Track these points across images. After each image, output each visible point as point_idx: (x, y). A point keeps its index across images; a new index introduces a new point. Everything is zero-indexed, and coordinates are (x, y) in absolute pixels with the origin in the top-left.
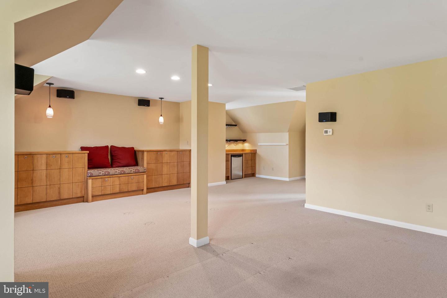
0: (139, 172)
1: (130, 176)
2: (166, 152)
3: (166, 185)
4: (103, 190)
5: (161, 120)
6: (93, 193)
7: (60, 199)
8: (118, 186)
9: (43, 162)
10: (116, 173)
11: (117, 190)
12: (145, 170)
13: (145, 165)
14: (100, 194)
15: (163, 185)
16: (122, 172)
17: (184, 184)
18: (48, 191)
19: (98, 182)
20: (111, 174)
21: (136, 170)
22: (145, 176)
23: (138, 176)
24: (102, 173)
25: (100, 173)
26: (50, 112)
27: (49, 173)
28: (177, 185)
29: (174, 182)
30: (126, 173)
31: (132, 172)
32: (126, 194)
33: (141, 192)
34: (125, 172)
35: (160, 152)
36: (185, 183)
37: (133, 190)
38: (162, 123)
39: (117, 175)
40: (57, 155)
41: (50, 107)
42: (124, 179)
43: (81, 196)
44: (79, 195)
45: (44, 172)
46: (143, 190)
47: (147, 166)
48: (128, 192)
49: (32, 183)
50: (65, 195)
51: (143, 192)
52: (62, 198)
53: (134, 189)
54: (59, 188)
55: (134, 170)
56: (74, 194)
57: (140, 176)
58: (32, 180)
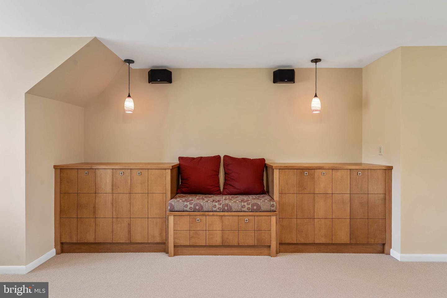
0: (259, 210)
1: (242, 217)
2: (324, 171)
3: (323, 240)
4: (192, 237)
5: (316, 103)
6: (177, 241)
7: (131, 243)
8: (219, 233)
9: (108, 181)
10: (214, 209)
11: (218, 240)
12: (273, 206)
13: (276, 196)
14: (188, 243)
15: (317, 241)
16: (226, 208)
17: (368, 244)
18: (115, 227)
19: (185, 222)
20: (205, 209)
21: (253, 205)
22: (274, 219)
23: (258, 217)
24: (189, 207)
25: (186, 206)
26: (129, 104)
27: (116, 198)
28: (350, 244)
29: (343, 236)
30: (234, 210)
31: (245, 209)
32: (235, 250)
33: (266, 250)
34: (231, 208)
35: (310, 171)
36: (372, 241)
37: (249, 244)
38: (316, 111)
39: (216, 211)
40: (126, 170)
41: (129, 96)
42: (230, 220)
43: (160, 242)
44: (158, 240)
45: (109, 197)
46: (270, 246)
47: (280, 197)
48: (239, 246)
49: (94, 212)
50: (138, 238)
51: (270, 250)
52: (133, 241)
53: (251, 242)
54: (129, 225)
55: (250, 206)
56: (150, 237)
57: (263, 217)
58: (94, 208)
